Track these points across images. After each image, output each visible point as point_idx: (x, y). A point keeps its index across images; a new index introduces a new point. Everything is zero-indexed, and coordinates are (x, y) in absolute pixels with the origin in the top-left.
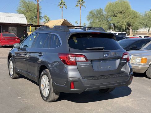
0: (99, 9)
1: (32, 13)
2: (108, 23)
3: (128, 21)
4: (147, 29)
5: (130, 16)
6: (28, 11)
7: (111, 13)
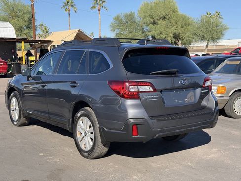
0: (129, 13)
1: (20, 21)
2: (143, 35)
3: (175, 31)
4: (204, 44)
5: (179, 23)
6: (14, 18)
7: (148, 19)
